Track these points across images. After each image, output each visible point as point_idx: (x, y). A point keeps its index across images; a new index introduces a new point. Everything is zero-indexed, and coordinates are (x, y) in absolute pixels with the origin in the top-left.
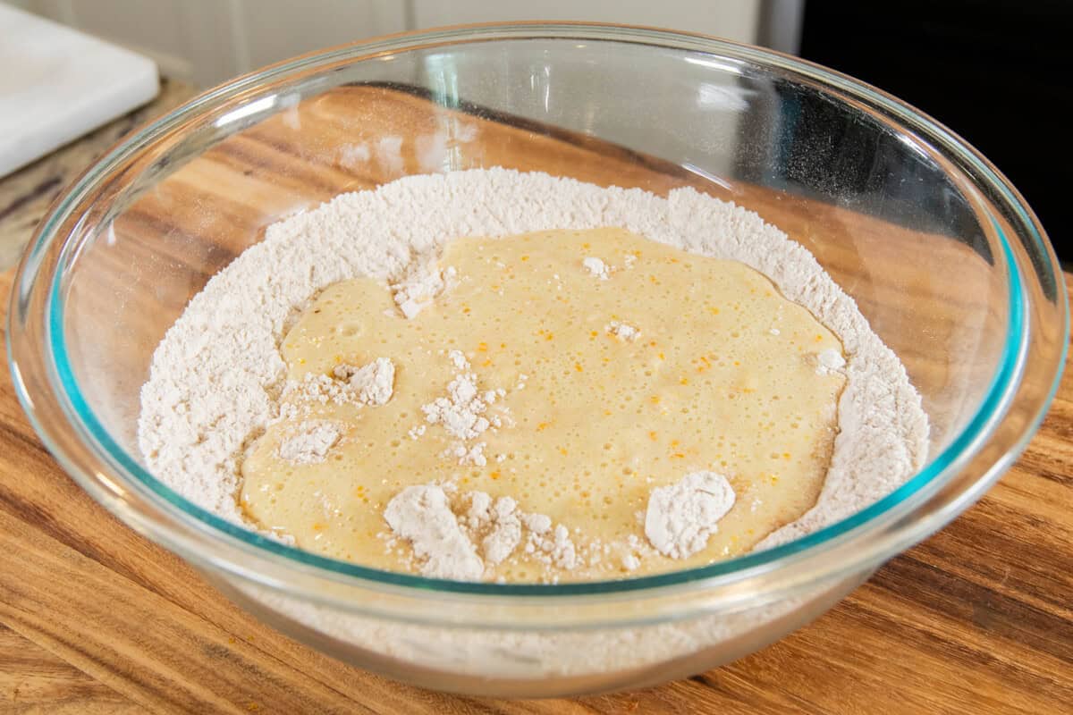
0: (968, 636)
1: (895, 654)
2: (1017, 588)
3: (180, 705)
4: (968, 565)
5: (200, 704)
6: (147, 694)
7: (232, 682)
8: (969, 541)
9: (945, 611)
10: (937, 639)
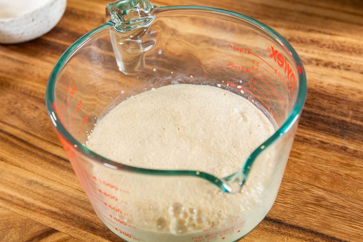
0: (337, 141)
1: (309, 151)
2: (355, 119)
3: (20, 205)
4: (335, 112)
5: (28, 204)
6: (6, 203)
7: (40, 194)
8: (334, 103)
9: (327, 131)
10: (325, 143)
